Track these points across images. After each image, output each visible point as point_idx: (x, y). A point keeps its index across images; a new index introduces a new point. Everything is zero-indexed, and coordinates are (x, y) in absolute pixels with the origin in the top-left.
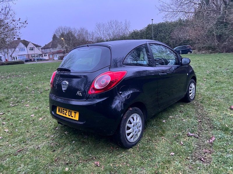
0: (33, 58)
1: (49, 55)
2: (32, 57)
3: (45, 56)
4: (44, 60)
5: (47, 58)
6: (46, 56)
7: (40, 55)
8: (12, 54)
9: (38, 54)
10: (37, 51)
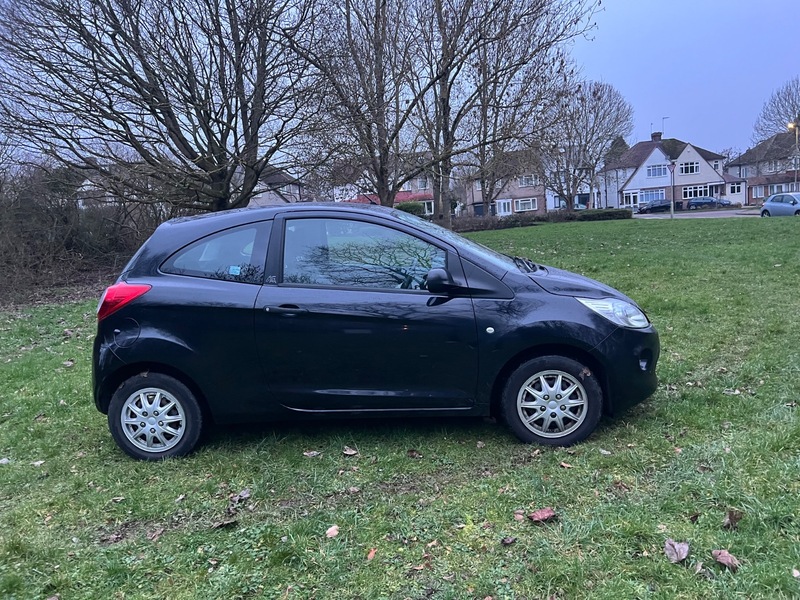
0: (688, 198)
1: (750, 189)
2: (686, 196)
3: (733, 191)
4: (724, 205)
5: (738, 198)
6: (739, 191)
7: (716, 186)
8: (624, 186)
9: (708, 185)
10: (707, 175)
